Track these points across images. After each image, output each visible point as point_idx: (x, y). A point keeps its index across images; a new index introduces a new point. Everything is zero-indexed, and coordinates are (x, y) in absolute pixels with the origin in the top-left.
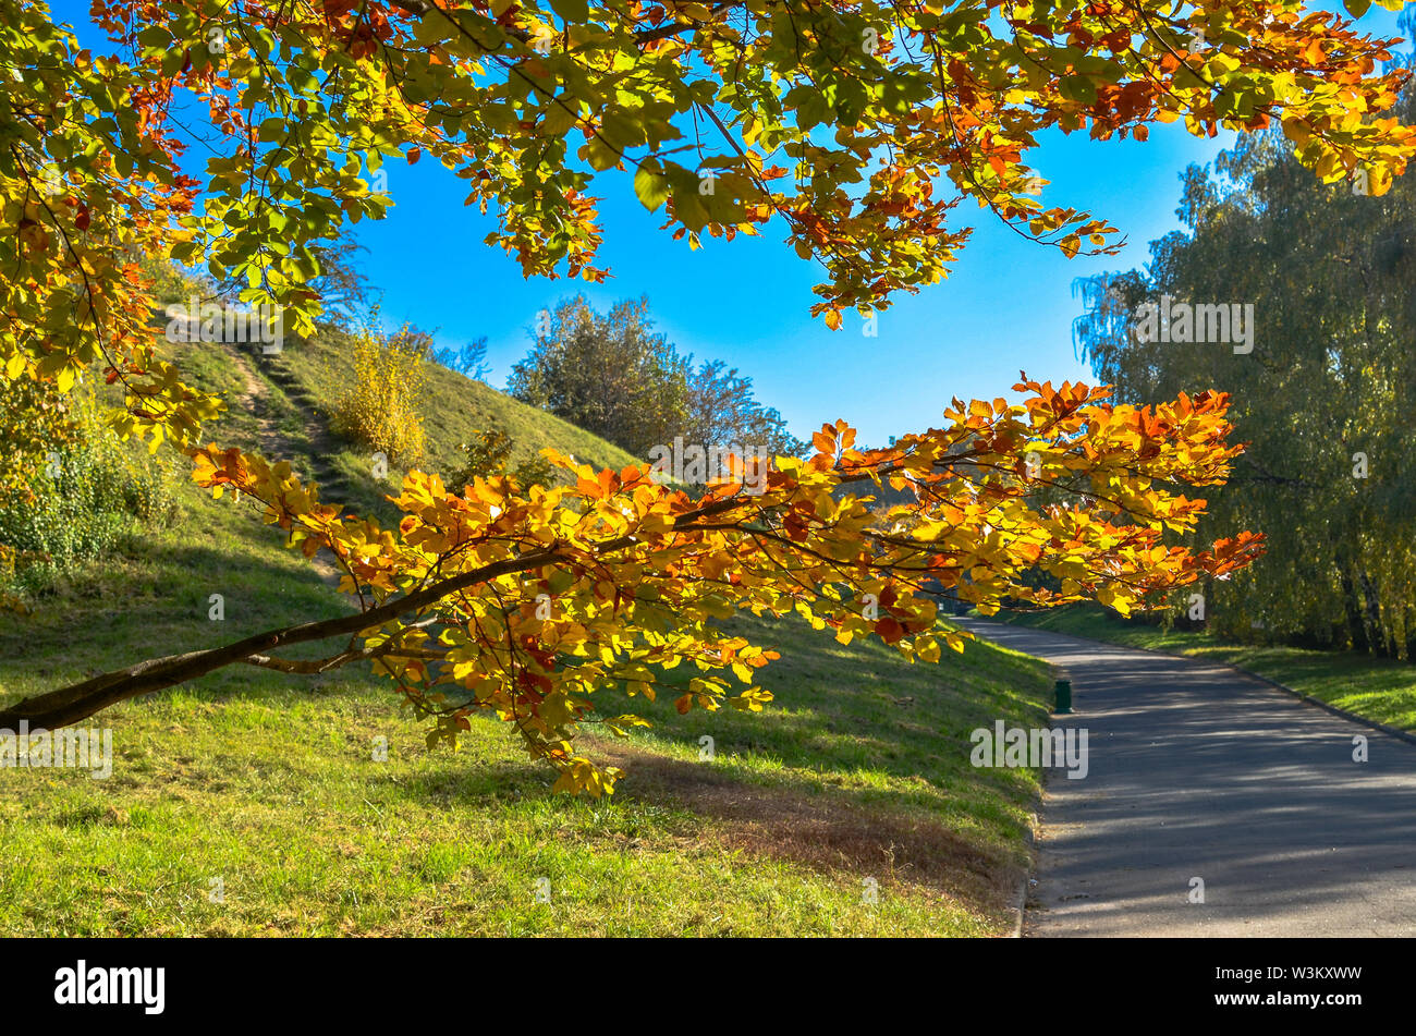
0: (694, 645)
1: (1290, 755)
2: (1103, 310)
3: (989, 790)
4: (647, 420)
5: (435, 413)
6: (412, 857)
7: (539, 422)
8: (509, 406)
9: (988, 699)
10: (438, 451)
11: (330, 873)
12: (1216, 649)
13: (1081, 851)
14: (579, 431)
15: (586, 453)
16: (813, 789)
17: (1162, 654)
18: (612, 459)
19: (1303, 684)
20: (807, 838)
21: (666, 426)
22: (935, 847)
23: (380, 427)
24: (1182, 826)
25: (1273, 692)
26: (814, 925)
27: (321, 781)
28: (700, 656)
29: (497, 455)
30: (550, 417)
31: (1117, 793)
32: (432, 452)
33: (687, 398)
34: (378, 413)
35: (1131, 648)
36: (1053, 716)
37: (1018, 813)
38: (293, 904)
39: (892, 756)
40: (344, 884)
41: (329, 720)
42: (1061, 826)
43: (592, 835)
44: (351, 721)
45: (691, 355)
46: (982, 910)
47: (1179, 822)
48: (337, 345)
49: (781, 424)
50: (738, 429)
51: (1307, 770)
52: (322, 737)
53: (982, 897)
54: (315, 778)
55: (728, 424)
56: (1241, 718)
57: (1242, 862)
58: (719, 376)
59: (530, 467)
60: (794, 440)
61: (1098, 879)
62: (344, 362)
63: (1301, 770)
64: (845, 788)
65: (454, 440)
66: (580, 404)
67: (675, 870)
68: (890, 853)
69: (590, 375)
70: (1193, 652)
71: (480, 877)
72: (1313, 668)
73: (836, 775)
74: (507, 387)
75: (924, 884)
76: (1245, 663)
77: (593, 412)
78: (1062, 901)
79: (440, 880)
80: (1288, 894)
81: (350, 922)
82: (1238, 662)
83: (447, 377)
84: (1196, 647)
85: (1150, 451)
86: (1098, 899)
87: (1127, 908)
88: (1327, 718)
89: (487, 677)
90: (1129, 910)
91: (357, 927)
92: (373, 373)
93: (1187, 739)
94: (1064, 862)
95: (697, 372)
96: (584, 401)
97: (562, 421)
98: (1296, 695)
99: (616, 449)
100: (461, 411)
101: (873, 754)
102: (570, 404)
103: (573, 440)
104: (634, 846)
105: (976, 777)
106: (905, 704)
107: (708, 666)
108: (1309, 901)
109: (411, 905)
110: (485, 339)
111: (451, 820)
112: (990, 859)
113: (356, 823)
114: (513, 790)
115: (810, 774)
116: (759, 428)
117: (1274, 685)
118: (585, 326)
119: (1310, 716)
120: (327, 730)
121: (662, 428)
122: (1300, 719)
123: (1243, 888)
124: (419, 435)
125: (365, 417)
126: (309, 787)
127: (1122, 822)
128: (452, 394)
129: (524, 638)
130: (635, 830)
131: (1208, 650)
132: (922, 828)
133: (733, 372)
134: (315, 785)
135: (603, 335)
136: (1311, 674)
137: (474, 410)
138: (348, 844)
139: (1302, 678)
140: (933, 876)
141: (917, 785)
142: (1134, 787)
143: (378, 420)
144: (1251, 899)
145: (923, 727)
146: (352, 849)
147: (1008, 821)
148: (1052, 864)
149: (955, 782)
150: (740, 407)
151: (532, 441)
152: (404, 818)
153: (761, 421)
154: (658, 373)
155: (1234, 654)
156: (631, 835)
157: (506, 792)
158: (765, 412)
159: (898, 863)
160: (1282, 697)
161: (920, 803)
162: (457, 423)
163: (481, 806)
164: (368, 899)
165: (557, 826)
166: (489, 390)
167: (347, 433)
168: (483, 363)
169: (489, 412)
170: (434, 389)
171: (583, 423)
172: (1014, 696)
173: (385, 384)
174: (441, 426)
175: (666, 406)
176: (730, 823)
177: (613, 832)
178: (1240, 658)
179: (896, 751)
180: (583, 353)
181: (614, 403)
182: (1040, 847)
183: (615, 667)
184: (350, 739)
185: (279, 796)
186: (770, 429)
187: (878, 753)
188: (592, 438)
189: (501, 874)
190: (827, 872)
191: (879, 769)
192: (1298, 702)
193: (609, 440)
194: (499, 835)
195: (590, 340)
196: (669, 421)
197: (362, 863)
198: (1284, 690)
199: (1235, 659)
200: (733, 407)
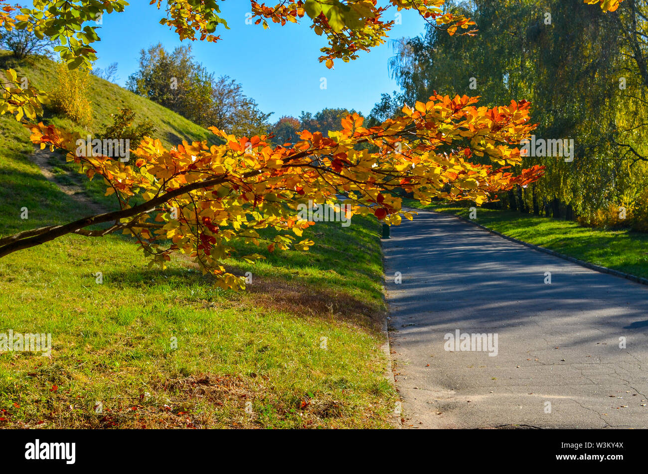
0: (276, 220)
1: (489, 258)
2: (402, 54)
3: (363, 276)
4: (193, 103)
5: (95, 99)
6: (109, 313)
7: (144, 103)
8: (130, 96)
9: (354, 233)
10: (98, 117)
11: (74, 322)
12: (450, 209)
13: (407, 303)
14: (163, 108)
15: (166, 118)
16: (287, 277)
17: (426, 211)
18: (178, 121)
19: (490, 224)
20: (290, 300)
21: (202, 106)
22: (347, 304)
23: (71, 106)
24: (449, 291)
25: (477, 228)
26: (304, 343)
27: (59, 276)
28: (278, 225)
29: (128, 120)
30: (149, 101)
31: (418, 276)
32: (95, 118)
33: (211, 92)
34: (70, 99)
35: (412, 208)
36: (382, 240)
37: (377, 286)
38: (60, 337)
39: (318, 260)
40: (82, 327)
41: (58, 246)
42: (396, 291)
43: (191, 300)
44: (68, 247)
45: (214, 73)
46: (372, 333)
47: (447, 289)
48: (48, 65)
49: (255, 105)
50: (235, 107)
51: (499, 264)
52: (56, 255)
53: (371, 326)
54: (56, 275)
55: (231, 105)
56: (465, 241)
57: (480, 307)
58: (227, 83)
59: (143, 125)
60: (261, 113)
61: (417, 316)
62: (51, 74)
63: (496, 264)
64: (301, 276)
65: (105, 112)
66: (162, 95)
67: (234, 317)
68: (331, 307)
69: (166, 81)
70: (440, 210)
71: (144, 323)
72: (493, 217)
73: (295, 270)
74: (125, 86)
75: (346, 321)
76: (464, 215)
77: (168, 99)
78: (403, 327)
79: (126, 324)
80: (504, 323)
81: (88, 346)
82: (460, 215)
83: (100, 82)
84: (441, 208)
85: (496, 128)
86: (419, 326)
87: (434, 330)
88: (502, 240)
89: (183, 237)
90: (435, 331)
91: (93, 348)
92: (67, 80)
93: (444, 250)
94: (400, 308)
95: (217, 80)
96: (164, 94)
97: (154, 103)
98: (487, 230)
99: (180, 116)
100: (108, 98)
101: (310, 260)
102: (157, 95)
103: (160, 112)
104: (212, 306)
105: (356, 270)
106: (320, 236)
107: (281, 229)
108: (513, 325)
109: (115, 337)
110: (117, 64)
111: (125, 295)
112: (371, 309)
113: (79, 296)
114: (151, 280)
115: (284, 270)
116: (245, 107)
117: (477, 225)
118: (164, 58)
119: (494, 239)
120: (58, 251)
121: (200, 106)
122: (490, 241)
123: (483, 320)
124: (89, 109)
125: (64, 101)
126: (54, 279)
127: (422, 289)
128: (103, 90)
129: (204, 218)
130: (211, 298)
131: (447, 209)
132: (340, 294)
133: (233, 81)
134: (57, 278)
135: (172, 63)
136: (493, 220)
137: (114, 98)
138: (79, 307)
139: (490, 222)
140: (349, 318)
141: (332, 274)
142: (424, 273)
143: (70, 103)
144: (487, 325)
145: (330, 246)
146: (82, 310)
147: (374, 290)
148: (395, 310)
149: (348, 272)
150: (237, 97)
151: (141, 113)
152: (103, 294)
153: (246, 104)
154: (198, 81)
155: (458, 211)
156: (210, 300)
157: (148, 281)
158: (248, 100)
159: (334, 313)
160: (481, 231)
161: (335, 283)
162: (106, 103)
163: (137, 287)
164: (95, 334)
165: (175, 297)
166: (120, 88)
167: (55, 108)
168: (116, 75)
169: (121, 99)
170: (95, 88)
171: (163, 103)
172: (364, 231)
173: (73, 86)
174: (99, 105)
175: (202, 96)
176: (254, 294)
177: (201, 299)
178: (461, 213)
179: (320, 258)
180: (163, 71)
181: (178, 95)
182: (389, 302)
183: (240, 231)
184: (69, 255)
185: (40, 284)
186: (250, 108)
187: (312, 259)
188: (169, 111)
189: (155, 322)
190: (302, 317)
191: (314, 267)
192: (488, 233)
193: (176, 112)
194: (148, 302)
195: (166, 65)
196: (204, 103)
197: (88, 317)
198: (482, 227)
199: (459, 213)
200: (234, 97)
